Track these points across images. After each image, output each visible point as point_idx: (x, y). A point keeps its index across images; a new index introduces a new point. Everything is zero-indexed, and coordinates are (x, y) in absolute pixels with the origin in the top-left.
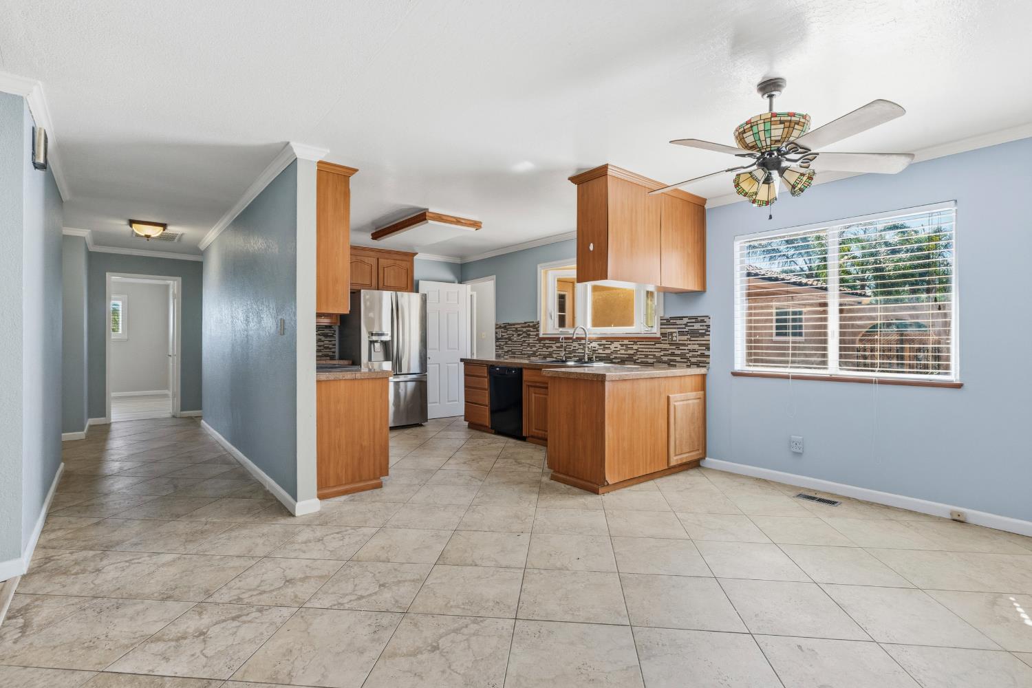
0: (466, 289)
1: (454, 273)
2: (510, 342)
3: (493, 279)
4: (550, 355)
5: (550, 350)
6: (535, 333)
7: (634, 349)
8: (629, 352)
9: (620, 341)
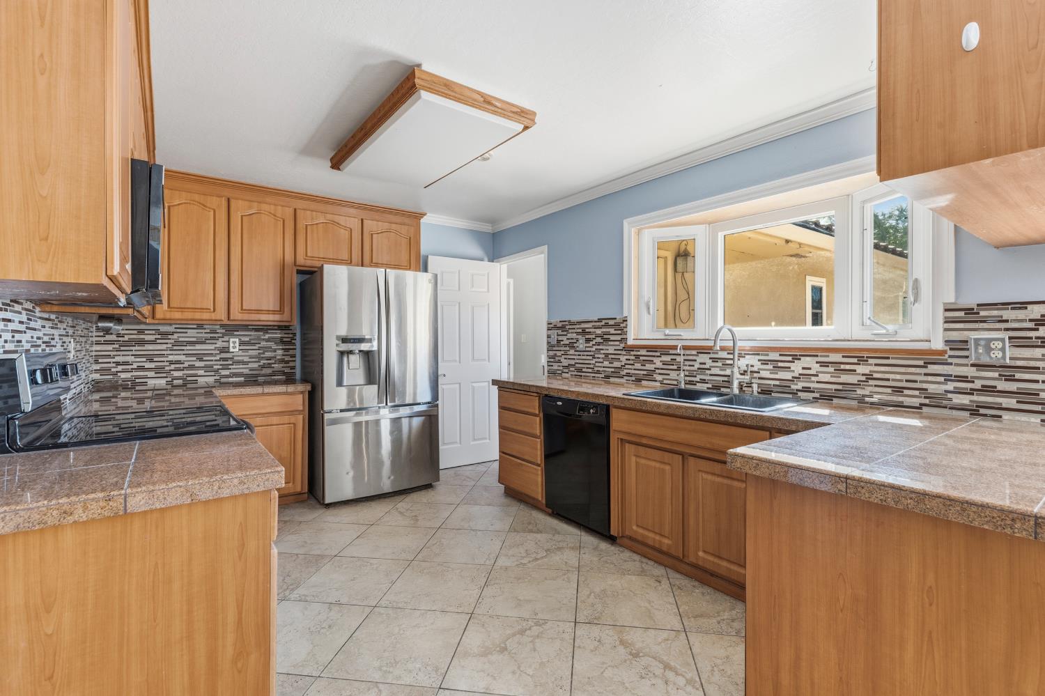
0: (500, 269)
1: (483, 245)
2: (572, 352)
3: (542, 253)
4: (649, 376)
5: (649, 367)
6: (619, 338)
7: (859, 374)
8: (845, 378)
9: (817, 356)
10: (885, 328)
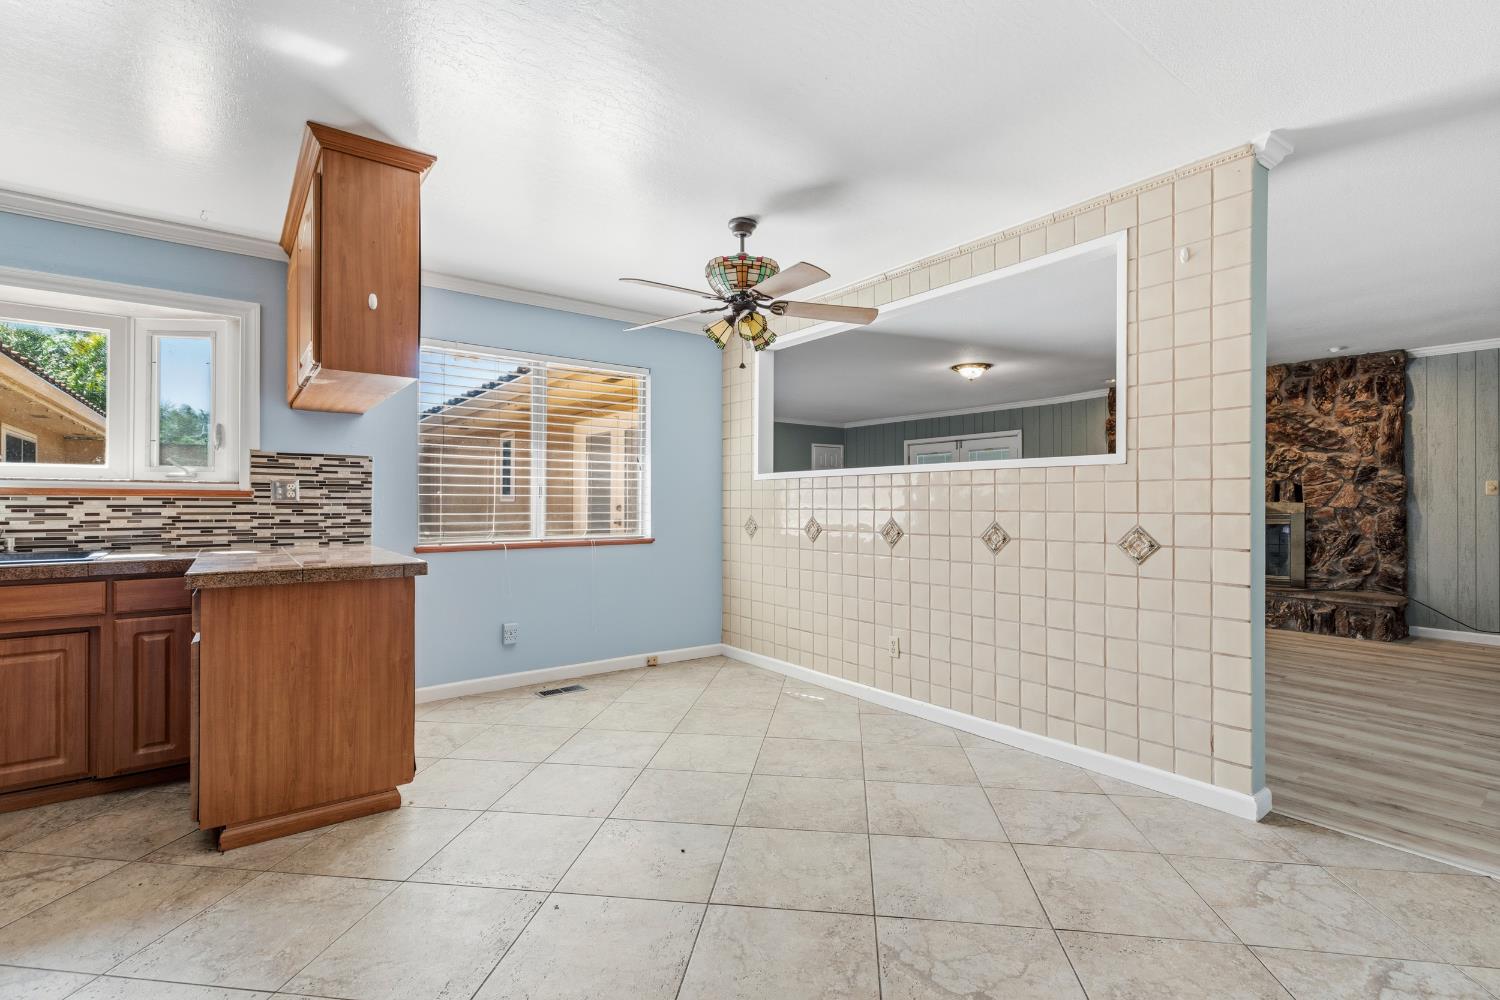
7: (165, 517)
8: (147, 523)
9: (109, 499)
10: (185, 470)
